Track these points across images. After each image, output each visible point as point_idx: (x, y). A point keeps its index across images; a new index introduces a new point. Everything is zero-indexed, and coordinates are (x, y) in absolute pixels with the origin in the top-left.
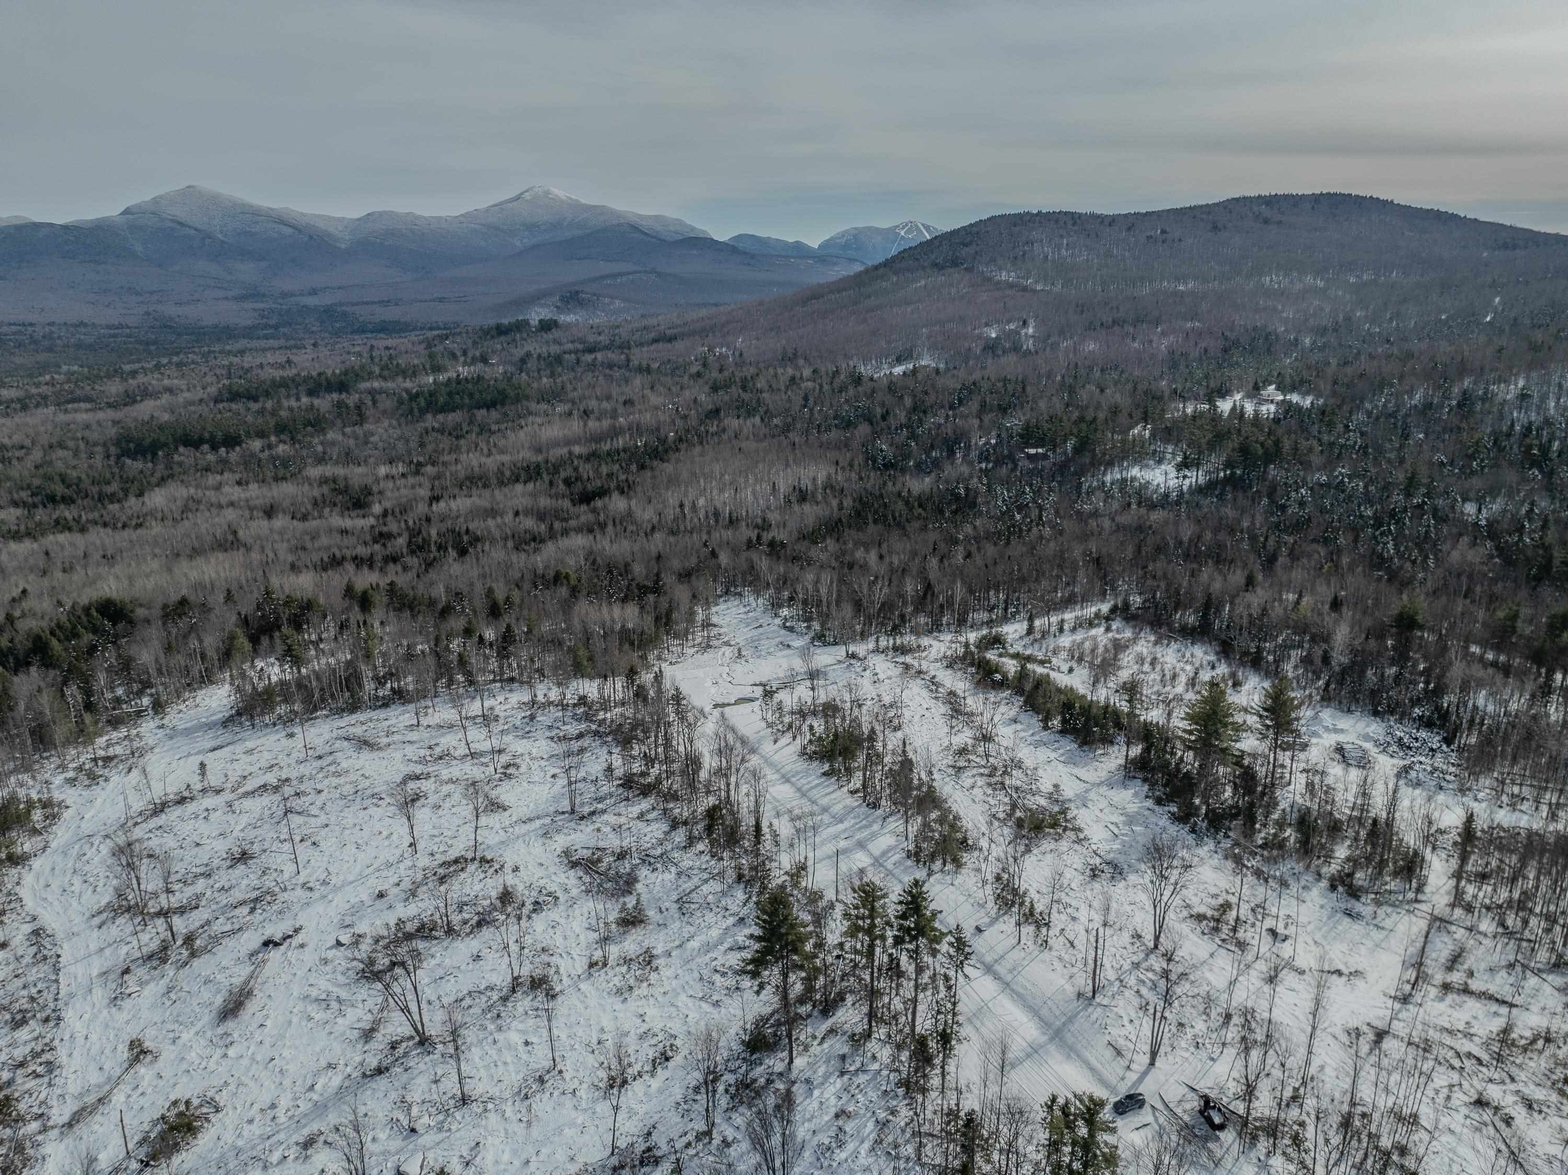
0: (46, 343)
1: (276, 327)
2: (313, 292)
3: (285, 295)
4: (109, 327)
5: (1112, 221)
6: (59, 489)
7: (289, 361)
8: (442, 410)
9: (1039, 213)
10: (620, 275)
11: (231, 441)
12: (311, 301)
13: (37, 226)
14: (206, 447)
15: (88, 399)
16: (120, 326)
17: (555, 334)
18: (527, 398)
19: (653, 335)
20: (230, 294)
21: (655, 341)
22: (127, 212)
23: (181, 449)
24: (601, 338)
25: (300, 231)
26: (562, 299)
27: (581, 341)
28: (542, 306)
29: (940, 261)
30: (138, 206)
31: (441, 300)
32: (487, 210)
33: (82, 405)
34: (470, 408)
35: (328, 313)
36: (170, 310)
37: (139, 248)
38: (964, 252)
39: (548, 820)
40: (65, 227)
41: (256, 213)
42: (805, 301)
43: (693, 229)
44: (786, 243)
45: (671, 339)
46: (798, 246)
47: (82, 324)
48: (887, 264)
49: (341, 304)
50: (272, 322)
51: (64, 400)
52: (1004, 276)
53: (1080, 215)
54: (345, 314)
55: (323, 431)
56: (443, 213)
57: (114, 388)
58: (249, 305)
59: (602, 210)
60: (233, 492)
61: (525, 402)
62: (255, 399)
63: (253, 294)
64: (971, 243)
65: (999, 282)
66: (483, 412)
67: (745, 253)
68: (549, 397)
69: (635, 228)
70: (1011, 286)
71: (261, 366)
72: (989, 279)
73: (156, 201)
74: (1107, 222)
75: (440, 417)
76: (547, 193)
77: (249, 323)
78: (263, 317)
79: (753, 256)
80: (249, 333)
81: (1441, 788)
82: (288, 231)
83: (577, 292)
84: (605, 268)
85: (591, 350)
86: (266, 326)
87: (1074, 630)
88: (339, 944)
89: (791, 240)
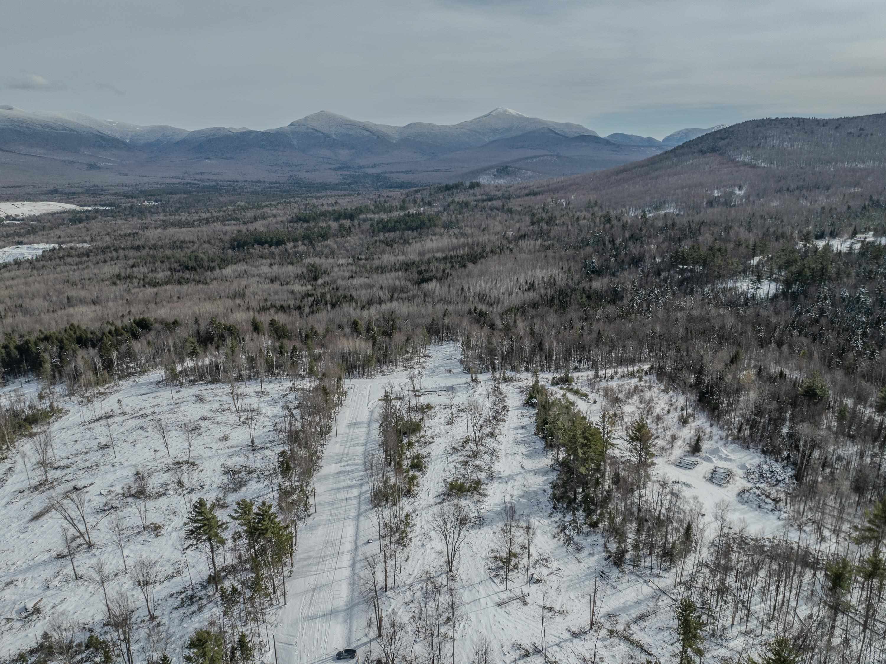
0: (239, 191)
1: (349, 184)
2: (374, 166)
3: (360, 167)
4: (271, 183)
5: (825, 123)
6: (191, 264)
7: (336, 203)
8: (389, 231)
9: (777, 119)
10: (535, 157)
11: (279, 243)
12: (371, 171)
13: (251, 132)
14: (267, 246)
15: (237, 219)
16: (276, 183)
17: (477, 190)
18: (435, 226)
19: (527, 191)
20: (333, 167)
21: (527, 195)
22: (291, 125)
23: (256, 246)
24: (498, 193)
25: (373, 134)
26: (497, 171)
27: (487, 194)
28: (486, 174)
29: (705, 149)
30: (297, 122)
31: (437, 171)
32: (471, 122)
33: (233, 222)
34: (404, 230)
35: (378, 177)
36: (303, 175)
37: (295, 143)
38: (721, 143)
39: (238, 449)
40: (263, 133)
41: (352, 124)
42: (618, 173)
43: (587, 130)
44: (642, 138)
45: (535, 194)
46: (650, 139)
47: (259, 181)
48: (673, 151)
49: (386, 173)
50: (347, 182)
51: (224, 220)
52: (741, 158)
53: (804, 120)
54: (385, 178)
55: (327, 239)
56: (448, 123)
57: (250, 214)
58: (340, 173)
59: (534, 121)
60: (265, 269)
61: (433, 228)
62: (307, 221)
63: (345, 167)
64: (727, 137)
65: (738, 162)
66: (410, 232)
67: (613, 144)
68: (447, 226)
69: (551, 131)
70: (745, 164)
71: (322, 205)
72: (733, 161)
73: (306, 119)
74: (821, 124)
75: (387, 235)
76: (505, 111)
77: (337, 182)
78: (344, 179)
79: (618, 146)
80: (335, 187)
81: (760, 507)
82: (367, 133)
83: (507, 167)
84: (530, 153)
85: (490, 200)
86: (344, 184)
87: (620, 379)
88: (101, 494)
89: (645, 136)
